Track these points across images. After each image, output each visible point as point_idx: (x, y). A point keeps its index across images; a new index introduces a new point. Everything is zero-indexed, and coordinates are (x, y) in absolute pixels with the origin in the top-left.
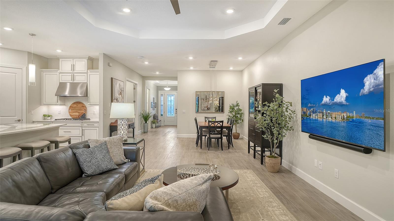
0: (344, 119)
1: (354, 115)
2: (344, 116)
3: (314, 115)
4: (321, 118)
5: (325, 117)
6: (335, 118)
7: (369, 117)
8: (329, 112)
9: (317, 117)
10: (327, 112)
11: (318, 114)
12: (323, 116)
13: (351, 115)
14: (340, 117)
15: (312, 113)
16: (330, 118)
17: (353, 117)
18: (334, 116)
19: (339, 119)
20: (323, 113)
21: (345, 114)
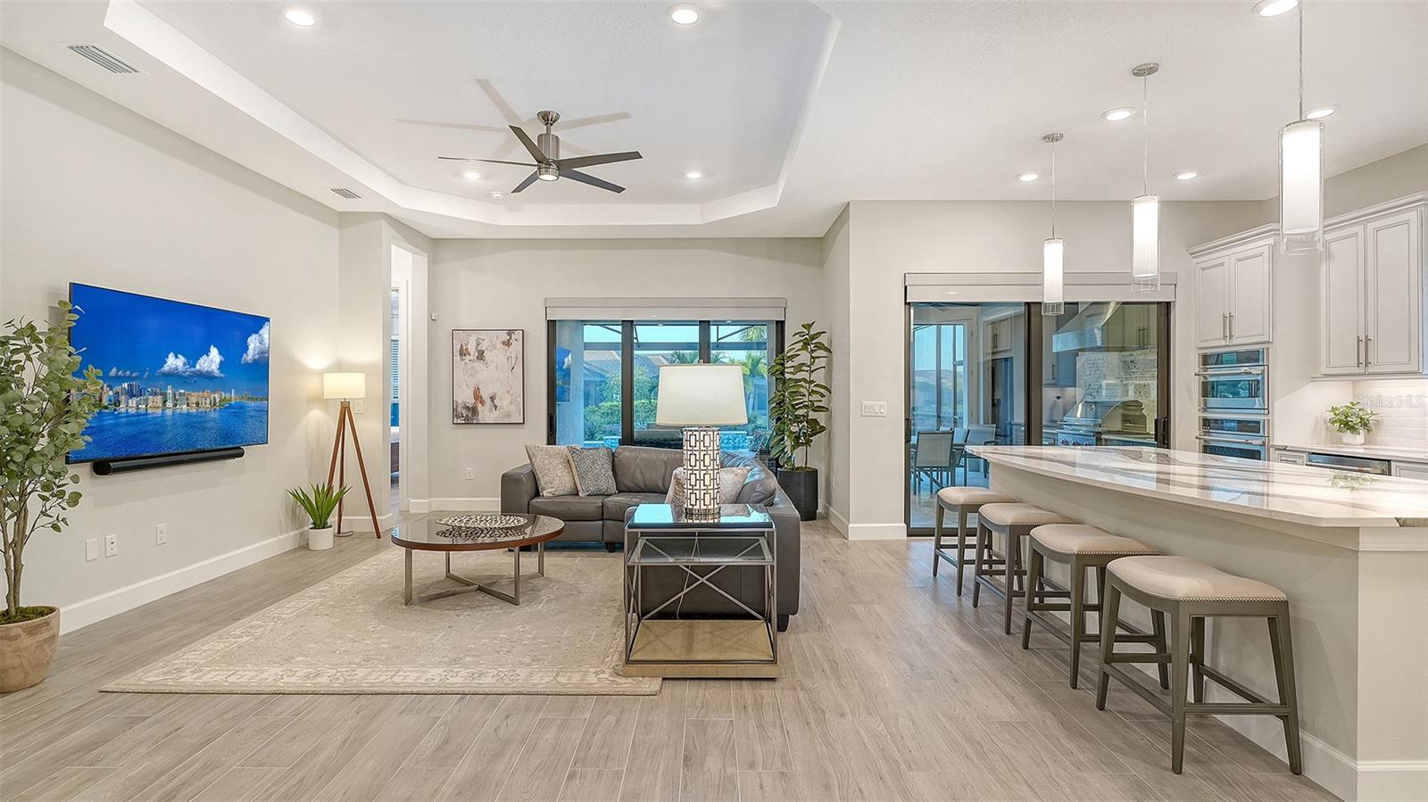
0: (215, 404)
1: (233, 397)
2: (214, 398)
3: (133, 402)
4: (158, 407)
5: (169, 404)
6: (197, 404)
7: (252, 399)
8: (182, 391)
9: (144, 406)
10: (177, 393)
11: (147, 399)
12: (165, 402)
13: (228, 396)
14: (208, 401)
15: (123, 398)
16: (185, 406)
17: (230, 400)
18: (193, 400)
19: (206, 405)
20: (164, 395)
21: (216, 396)
